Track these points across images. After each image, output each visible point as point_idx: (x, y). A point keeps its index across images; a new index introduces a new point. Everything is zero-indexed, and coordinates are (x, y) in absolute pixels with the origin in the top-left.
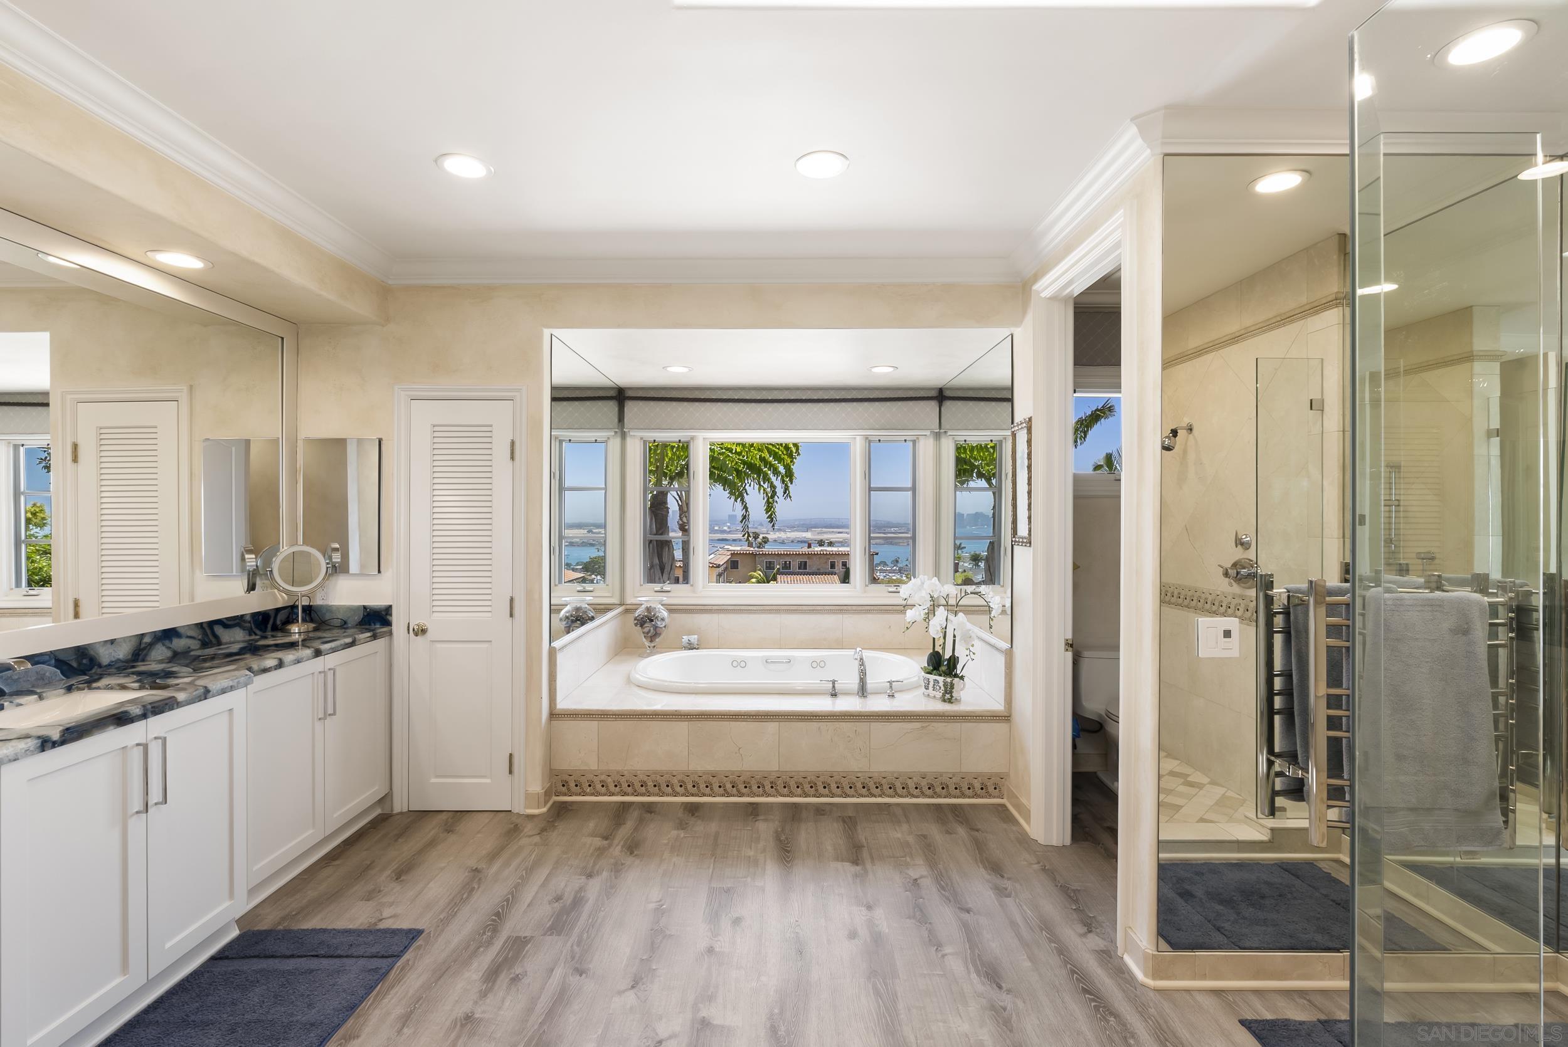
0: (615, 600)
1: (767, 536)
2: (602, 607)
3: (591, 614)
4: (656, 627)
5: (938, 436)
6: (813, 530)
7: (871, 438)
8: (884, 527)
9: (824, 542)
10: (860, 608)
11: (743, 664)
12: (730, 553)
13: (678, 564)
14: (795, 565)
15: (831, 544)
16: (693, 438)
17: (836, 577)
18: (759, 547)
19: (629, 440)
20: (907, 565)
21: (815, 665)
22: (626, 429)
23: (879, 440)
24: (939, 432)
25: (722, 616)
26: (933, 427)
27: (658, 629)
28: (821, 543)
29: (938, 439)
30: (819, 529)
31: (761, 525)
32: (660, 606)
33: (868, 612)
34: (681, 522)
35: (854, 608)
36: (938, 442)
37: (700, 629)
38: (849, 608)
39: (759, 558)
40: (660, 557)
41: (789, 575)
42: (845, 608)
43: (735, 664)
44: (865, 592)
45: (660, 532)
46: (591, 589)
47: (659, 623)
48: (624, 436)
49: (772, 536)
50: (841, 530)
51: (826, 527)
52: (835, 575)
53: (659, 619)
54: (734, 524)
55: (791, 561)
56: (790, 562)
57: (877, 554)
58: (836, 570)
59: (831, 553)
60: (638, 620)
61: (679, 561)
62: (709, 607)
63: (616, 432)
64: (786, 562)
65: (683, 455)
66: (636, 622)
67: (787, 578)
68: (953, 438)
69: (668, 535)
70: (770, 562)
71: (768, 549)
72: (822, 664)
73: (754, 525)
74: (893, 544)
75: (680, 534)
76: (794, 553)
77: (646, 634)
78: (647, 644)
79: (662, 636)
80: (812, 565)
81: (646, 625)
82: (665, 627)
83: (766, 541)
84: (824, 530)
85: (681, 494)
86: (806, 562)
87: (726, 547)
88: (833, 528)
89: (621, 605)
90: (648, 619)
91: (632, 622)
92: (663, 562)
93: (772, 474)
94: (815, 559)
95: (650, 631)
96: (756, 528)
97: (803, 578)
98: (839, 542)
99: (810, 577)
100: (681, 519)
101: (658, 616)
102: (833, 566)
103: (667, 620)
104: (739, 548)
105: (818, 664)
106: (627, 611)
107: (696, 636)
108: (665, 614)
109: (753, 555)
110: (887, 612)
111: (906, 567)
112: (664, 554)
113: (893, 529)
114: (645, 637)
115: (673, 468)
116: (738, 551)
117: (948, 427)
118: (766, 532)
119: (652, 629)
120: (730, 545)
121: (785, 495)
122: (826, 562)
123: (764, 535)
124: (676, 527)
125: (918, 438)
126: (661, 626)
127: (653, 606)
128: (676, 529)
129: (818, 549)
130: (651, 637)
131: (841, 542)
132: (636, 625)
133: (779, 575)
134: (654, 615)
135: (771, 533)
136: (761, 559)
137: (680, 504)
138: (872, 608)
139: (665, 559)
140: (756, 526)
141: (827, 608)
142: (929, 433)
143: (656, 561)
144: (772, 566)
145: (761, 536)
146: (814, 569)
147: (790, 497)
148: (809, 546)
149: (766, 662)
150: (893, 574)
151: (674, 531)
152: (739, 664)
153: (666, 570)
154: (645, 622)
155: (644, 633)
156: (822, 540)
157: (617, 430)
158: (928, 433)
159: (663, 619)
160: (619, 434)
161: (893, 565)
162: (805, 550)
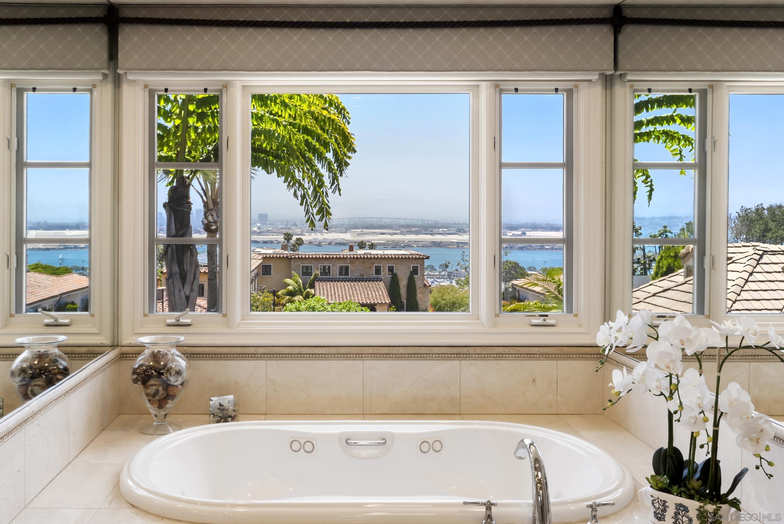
0: (104, 339)
1: (301, 237)
2: (84, 350)
3: (63, 363)
4: (167, 386)
5: (608, 83)
6: (352, 230)
7: (503, 86)
8: (432, 227)
9: (365, 244)
10: (488, 351)
11: (308, 447)
12: (261, 256)
13: (203, 270)
14: (335, 271)
15: (372, 246)
16: (226, 86)
17: (381, 284)
18: (294, 251)
19: (126, 89)
20: (456, 270)
21: (425, 447)
22: (122, 69)
23: (516, 90)
24: (612, 75)
25: (272, 364)
26: (605, 66)
27: (170, 389)
28: (362, 245)
29: (608, 87)
30: (359, 230)
31: (295, 225)
32: (174, 351)
33: (500, 356)
34: (206, 222)
35: (479, 350)
36: (608, 91)
37: (238, 383)
38: (471, 350)
39: (294, 262)
40: (180, 263)
41: (328, 281)
42: (464, 350)
43: (296, 446)
44: (495, 325)
45: (181, 233)
46: (66, 321)
47: (172, 379)
48: (117, 81)
49: (306, 238)
50: (384, 231)
51: (367, 227)
52: (380, 281)
53: (173, 373)
54: (266, 224)
55: (331, 265)
56: (329, 267)
57: (428, 258)
58: (382, 276)
59: (376, 257)
60: (138, 374)
61: (204, 266)
62: (252, 350)
63: (105, 76)
64: (324, 267)
65: (208, 139)
66: (135, 376)
67: (326, 285)
68: (632, 86)
69: (191, 236)
70: (307, 267)
71: (302, 252)
72: (437, 446)
73: (287, 225)
74: (441, 247)
75: (204, 235)
76: (335, 257)
77: (151, 397)
78: (152, 410)
79: (176, 400)
80: (354, 271)
81: (152, 382)
82: (182, 384)
83: (300, 242)
84: (365, 231)
85: (207, 187)
86: (347, 268)
87: (258, 250)
88: (375, 228)
89: (113, 346)
90: (156, 371)
91: (128, 376)
92: (184, 270)
93: (316, 161)
94: (358, 263)
95: (157, 391)
96: (290, 229)
97: (344, 286)
98: (381, 244)
99: (352, 284)
100: (206, 217)
101: (171, 368)
102: (378, 271)
103: (185, 374)
104: (271, 251)
105: (432, 447)
106: (123, 356)
107: (231, 397)
108: (182, 363)
109: (288, 259)
110: (530, 356)
111: (456, 272)
112: (185, 260)
113: (441, 230)
114: (149, 400)
115: (198, 154)
116: (270, 254)
117: (628, 66)
118: (300, 233)
119: (161, 388)
120: (262, 248)
121: (333, 187)
122: (370, 267)
123: (298, 237)
124: (201, 227)
125: (576, 86)
126: (176, 384)
127: (163, 350)
128: (200, 229)
129: (361, 252)
130: (159, 401)
131: (384, 244)
132: (135, 381)
133: (318, 281)
134: (165, 365)
135: (306, 234)
136: (296, 264)
137: (205, 200)
138: (507, 350)
139: (186, 267)
140: (289, 226)
141: (436, 350)
142: (597, 77)
143: (176, 269)
144: (309, 271)
145: (294, 238)
146: (357, 275)
147: (339, 190)
148: (351, 249)
149: (347, 443)
150: (442, 280)
151: (198, 232)
152: (302, 446)
153: (188, 280)
154: (150, 377)
155: (147, 395)
156: (362, 242)
157: (106, 72)
158: (595, 77)
159: (179, 373)
160: (110, 78)
161: (441, 270)
162: (346, 252)
